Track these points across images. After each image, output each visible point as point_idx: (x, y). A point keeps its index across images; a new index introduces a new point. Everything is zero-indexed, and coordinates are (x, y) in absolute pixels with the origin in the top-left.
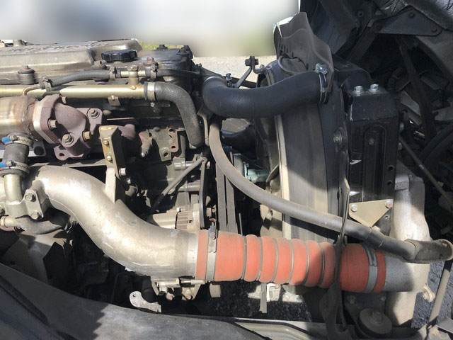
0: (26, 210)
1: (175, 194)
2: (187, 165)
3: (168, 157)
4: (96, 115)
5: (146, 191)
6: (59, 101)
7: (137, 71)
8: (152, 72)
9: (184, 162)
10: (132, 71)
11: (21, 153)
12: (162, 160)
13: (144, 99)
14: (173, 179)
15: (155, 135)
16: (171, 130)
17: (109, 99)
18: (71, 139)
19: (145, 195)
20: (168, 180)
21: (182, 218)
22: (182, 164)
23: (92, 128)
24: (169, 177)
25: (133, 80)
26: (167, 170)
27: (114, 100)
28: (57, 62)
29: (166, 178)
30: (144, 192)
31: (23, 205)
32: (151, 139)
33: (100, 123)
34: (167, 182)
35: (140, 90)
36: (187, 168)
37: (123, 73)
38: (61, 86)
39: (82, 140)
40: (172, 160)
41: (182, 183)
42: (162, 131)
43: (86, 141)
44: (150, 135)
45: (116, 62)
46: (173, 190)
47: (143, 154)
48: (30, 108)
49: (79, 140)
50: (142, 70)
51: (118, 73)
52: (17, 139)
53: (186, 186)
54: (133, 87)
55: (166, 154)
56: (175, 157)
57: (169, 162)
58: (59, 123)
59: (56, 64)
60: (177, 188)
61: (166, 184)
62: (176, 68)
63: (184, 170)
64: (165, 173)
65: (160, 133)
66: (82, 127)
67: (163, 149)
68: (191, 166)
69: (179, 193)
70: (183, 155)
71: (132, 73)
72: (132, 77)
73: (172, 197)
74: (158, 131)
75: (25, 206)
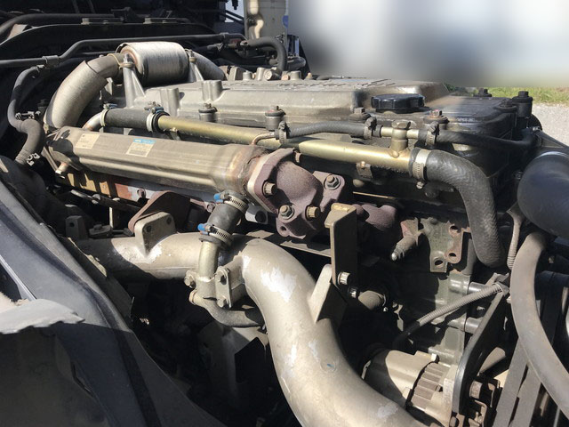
0: (214, 291)
1: (444, 326)
2: (471, 289)
3: (442, 268)
4: (334, 186)
5: (400, 307)
6: (291, 158)
7: (407, 129)
8: (429, 133)
9: (467, 283)
10: (399, 129)
11: (228, 218)
12: (432, 270)
13: (408, 173)
14: (444, 304)
15: (427, 229)
16: (453, 228)
17: (358, 165)
18: (290, 213)
19: (397, 312)
20: (437, 301)
21: (430, 377)
22: (462, 285)
23: (323, 204)
24: (439, 298)
25: (397, 143)
26: (438, 285)
27: (364, 169)
28: (312, 104)
29: (434, 298)
30: (397, 308)
31: (212, 284)
32: (419, 233)
33: (336, 197)
34: (434, 303)
35: (403, 159)
36: (469, 293)
37: (385, 130)
38: (303, 137)
39: (304, 217)
40: (448, 273)
41: (457, 313)
42: (441, 225)
43: (309, 219)
44: (421, 227)
45: (387, 112)
46: (440, 320)
47: (393, 256)
48: (253, 162)
49: (300, 216)
50: (415, 128)
51: (377, 129)
52: (229, 199)
53: (461, 321)
54: (395, 153)
55: (438, 262)
56: (455, 271)
57: (444, 276)
58: (279, 187)
59: (311, 107)
60: (448, 319)
61: (432, 307)
62: (477, 131)
63: (464, 295)
64: (434, 290)
65: (437, 228)
66: (309, 199)
67: (436, 253)
68: (478, 291)
69: (450, 328)
70: (468, 270)
71: (398, 132)
72: (397, 138)
73: (437, 329)
74: (434, 224)
75: (214, 286)
